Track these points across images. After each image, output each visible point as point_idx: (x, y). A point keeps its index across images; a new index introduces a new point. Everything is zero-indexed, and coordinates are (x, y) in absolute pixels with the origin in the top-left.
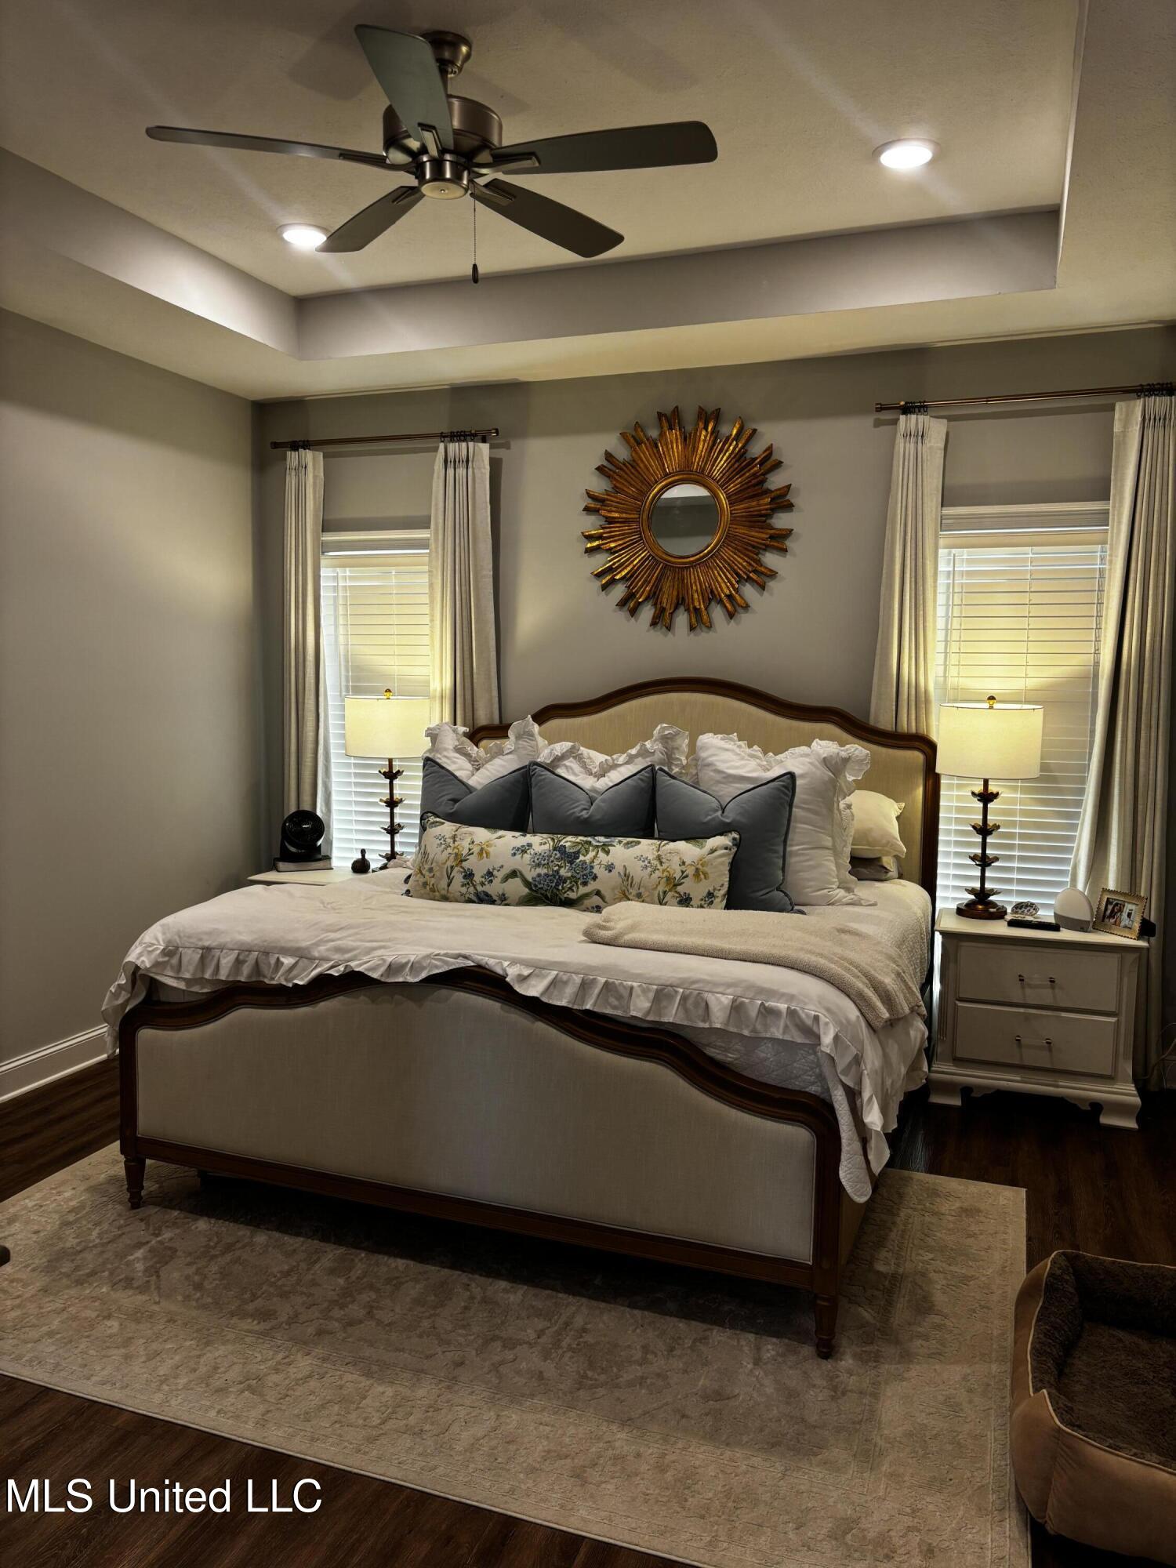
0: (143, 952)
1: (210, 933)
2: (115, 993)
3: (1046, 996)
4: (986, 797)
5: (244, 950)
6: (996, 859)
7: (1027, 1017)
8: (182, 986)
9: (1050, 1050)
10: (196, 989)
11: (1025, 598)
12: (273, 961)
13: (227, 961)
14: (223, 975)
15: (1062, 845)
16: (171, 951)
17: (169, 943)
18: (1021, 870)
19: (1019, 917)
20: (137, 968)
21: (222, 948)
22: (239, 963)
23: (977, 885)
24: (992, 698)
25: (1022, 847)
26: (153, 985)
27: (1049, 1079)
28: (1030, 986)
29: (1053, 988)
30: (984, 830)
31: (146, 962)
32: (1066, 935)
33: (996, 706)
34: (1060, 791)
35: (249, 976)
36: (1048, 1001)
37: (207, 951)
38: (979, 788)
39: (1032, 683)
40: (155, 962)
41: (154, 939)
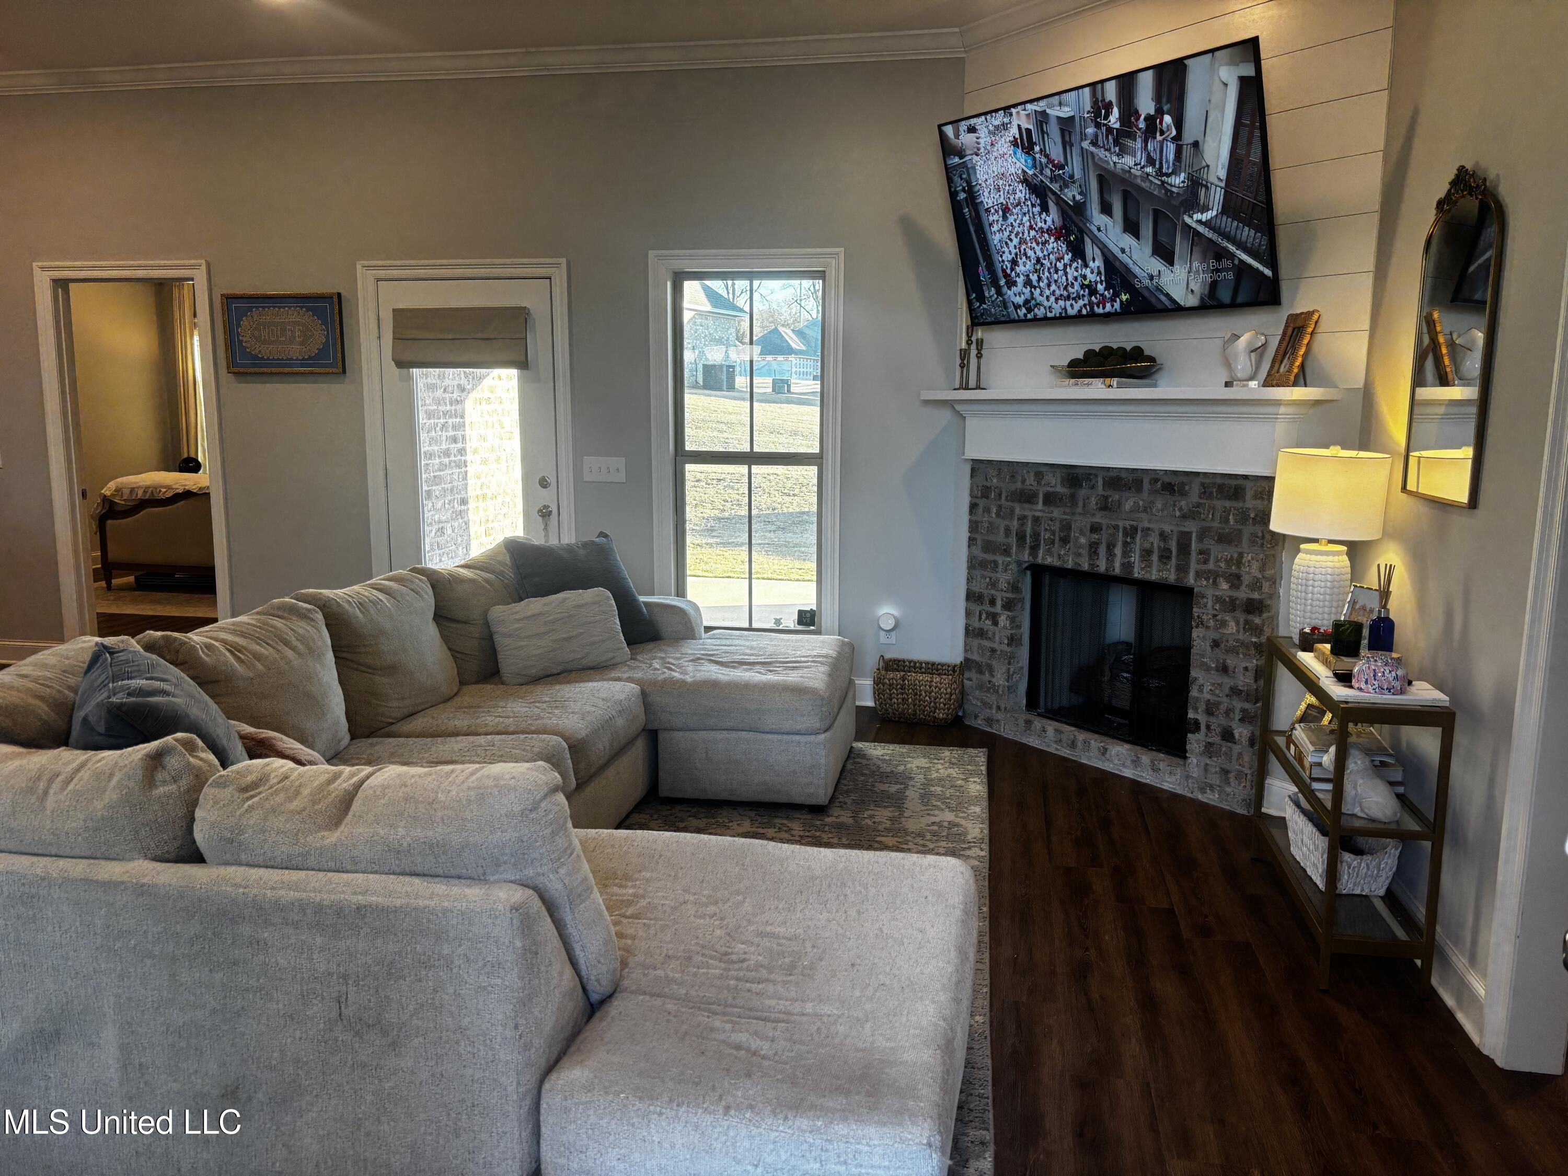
0: (109, 489)
1: (133, 483)
2: (97, 507)
5: (147, 487)
8: (123, 502)
10: (129, 503)
13: (140, 492)
14: (139, 497)
16: (118, 490)
17: (116, 487)
20: (106, 495)
22: (145, 492)
26: (112, 503)
31: (108, 493)
37: (132, 489)
40: (112, 495)
41: (112, 485)
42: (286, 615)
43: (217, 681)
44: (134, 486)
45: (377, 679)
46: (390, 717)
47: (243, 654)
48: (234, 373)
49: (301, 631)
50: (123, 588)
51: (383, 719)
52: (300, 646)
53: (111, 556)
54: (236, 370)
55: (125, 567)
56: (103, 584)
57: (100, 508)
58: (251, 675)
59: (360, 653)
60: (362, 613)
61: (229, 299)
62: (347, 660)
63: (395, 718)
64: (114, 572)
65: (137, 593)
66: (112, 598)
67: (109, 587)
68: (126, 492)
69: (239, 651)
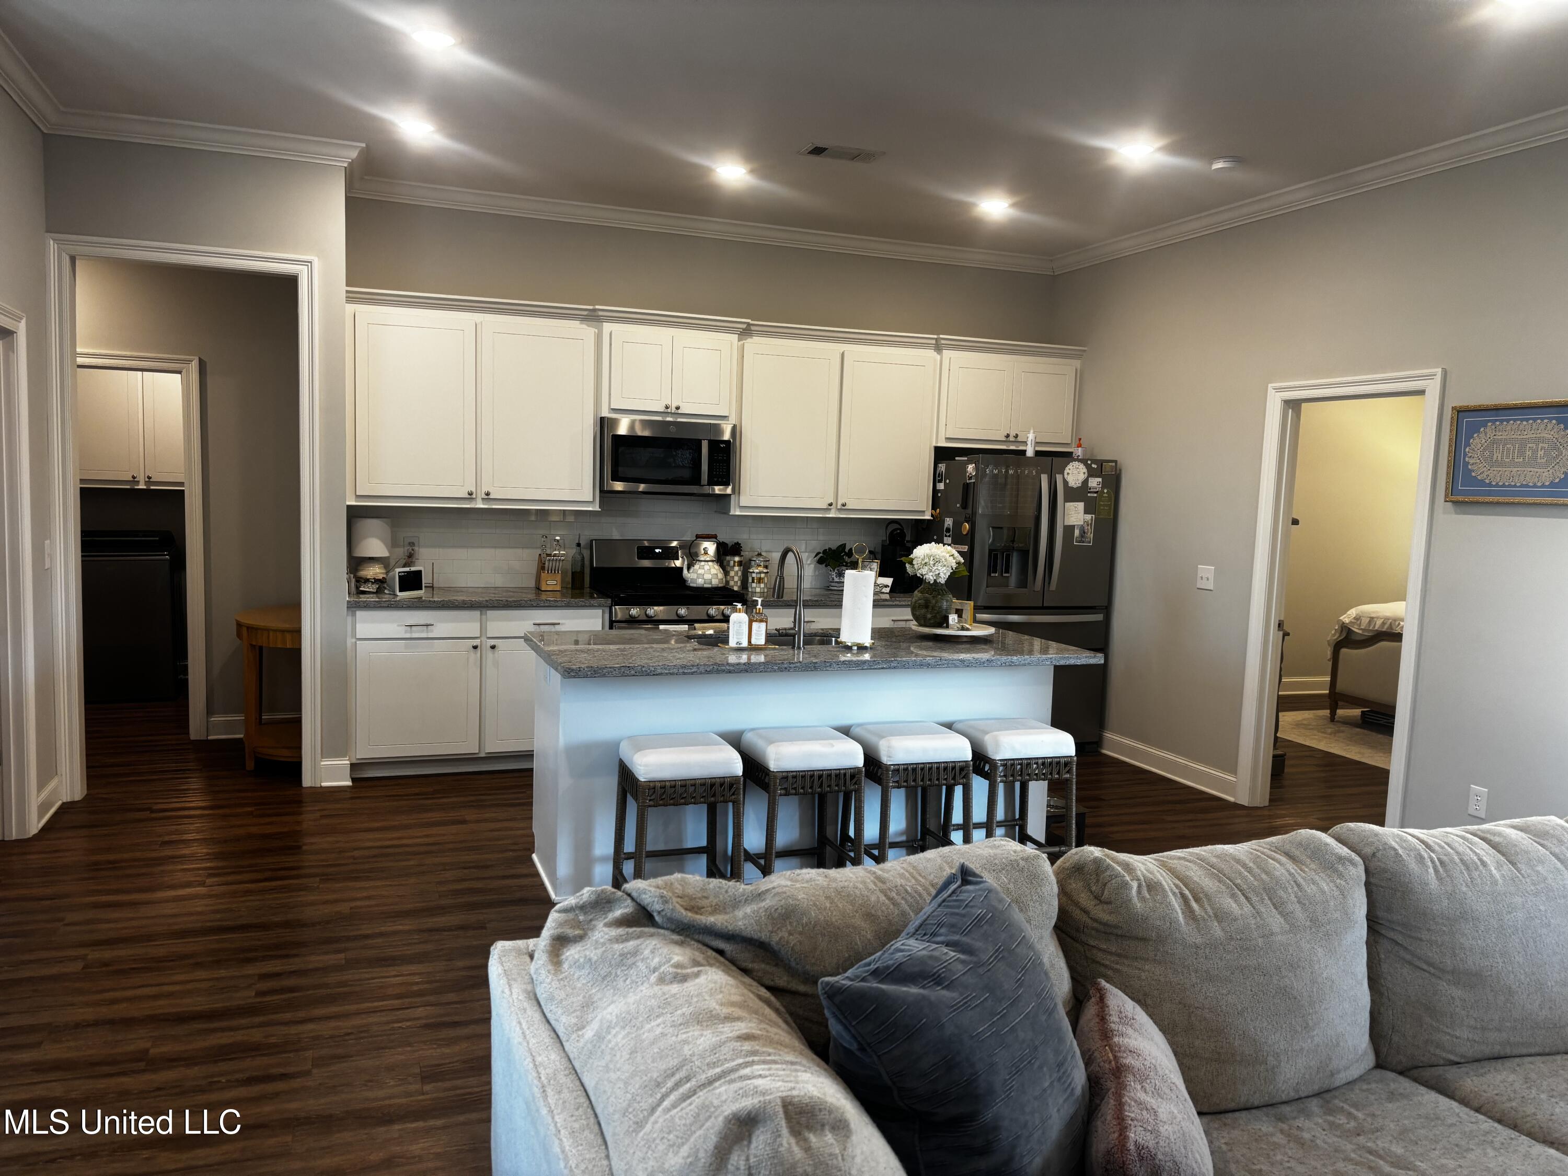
0: (1346, 618)
1: (1374, 612)
2: (1333, 635)
5: (1387, 619)
8: (1360, 632)
10: (1366, 634)
12: (1397, 623)
13: (1379, 623)
14: (1376, 628)
16: (1358, 619)
17: (1357, 615)
20: (1343, 623)
21: (1378, 618)
22: (1383, 624)
26: (1350, 631)
31: (1347, 621)
35: (1387, 629)
37: (1372, 619)
40: (1351, 622)
41: (1353, 612)
42: (1303, 858)
43: (1144, 939)
44: (1373, 615)
45: (1443, 985)
46: (1451, 1052)
47: (1202, 906)
48: (1453, 502)
49: (1310, 889)
50: (1349, 722)
51: (1438, 1052)
52: (1299, 914)
53: (1340, 687)
54: (1454, 498)
55: (1353, 701)
56: (1327, 712)
57: (1337, 635)
58: (1199, 940)
59: (1421, 940)
60: (1439, 878)
61: (1460, 412)
62: (1397, 943)
63: (1462, 1056)
64: (1340, 703)
65: (1358, 730)
66: (1329, 731)
67: (1332, 718)
68: (1365, 622)
69: (1197, 900)
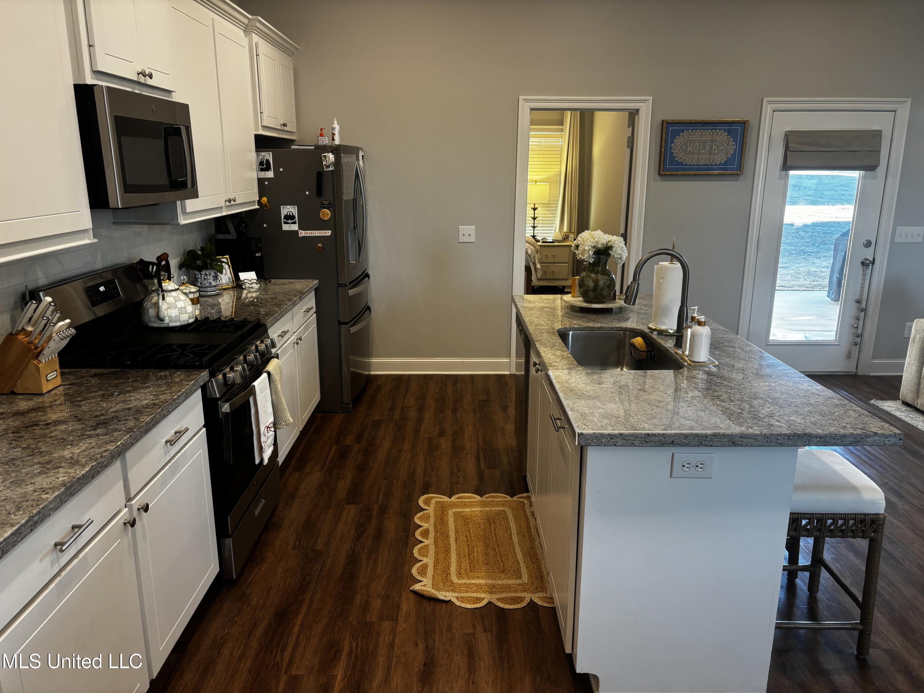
3: (552, 260)
4: (535, 209)
6: (537, 226)
7: (547, 266)
9: (553, 274)
11: (542, 152)
15: (552, 222)
18: (541, 230)
19: (543, 241)
23: (532, 235)
24: (536, 181)
25: (542, 224)
27: (553, 282)
28: (549, 258)
29: (554, 257)
30: (534, 218)
32: (555, 244)
33: (537, 183)
34: (551, 207)
36: (553, 261)
38: (533, 207)
39: (544, 177)
54: (665, 173)
61: (668, 123)
